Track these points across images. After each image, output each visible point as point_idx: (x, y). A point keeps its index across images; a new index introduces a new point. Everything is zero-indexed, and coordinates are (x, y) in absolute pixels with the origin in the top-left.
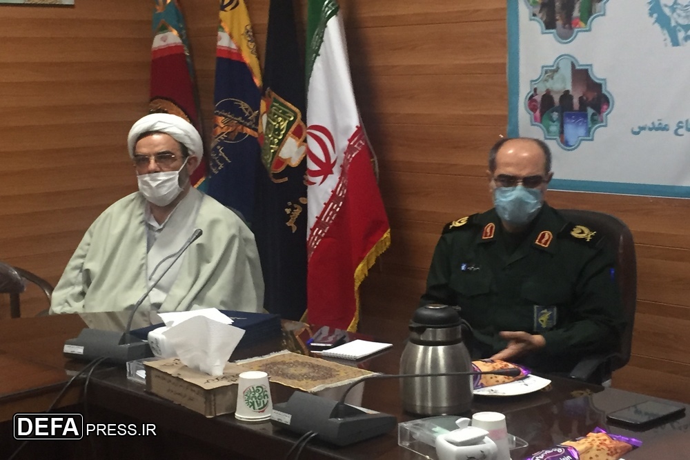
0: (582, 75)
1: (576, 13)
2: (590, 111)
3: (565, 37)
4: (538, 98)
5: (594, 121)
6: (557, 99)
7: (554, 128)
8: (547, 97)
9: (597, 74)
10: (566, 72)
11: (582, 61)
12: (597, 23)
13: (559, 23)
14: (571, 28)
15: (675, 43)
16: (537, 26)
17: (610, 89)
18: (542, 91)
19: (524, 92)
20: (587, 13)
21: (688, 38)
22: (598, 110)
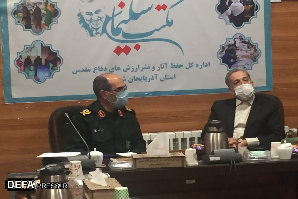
0: (46, 49)
1: (43, 22)
2: (51, 65)
3: (38, 32)
5: (53, 69)
6: (33, 60)
7: (32, 74)
11: (46, 43)
12: (54, 26)
14: (41, 28)
15: (92, 35)
17: (61, 55)
19: (13, 57)
20: (49, 22)
21: (97, 33)
22: (55, 64)
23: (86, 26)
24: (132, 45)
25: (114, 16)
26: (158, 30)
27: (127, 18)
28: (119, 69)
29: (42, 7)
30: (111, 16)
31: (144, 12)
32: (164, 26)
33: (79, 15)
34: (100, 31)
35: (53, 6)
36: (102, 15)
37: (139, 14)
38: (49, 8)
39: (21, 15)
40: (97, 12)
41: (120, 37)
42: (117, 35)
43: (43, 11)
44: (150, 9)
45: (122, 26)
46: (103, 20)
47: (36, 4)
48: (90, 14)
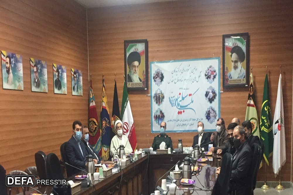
0: (161, 112)
1: (160, 101)
2: (162, 118)
3: (159, 105)
4: (155, 116)
5: (163, 120)
6: (158, 116)
7: (157, 121)
8: (157, 116)
9: (163, 112)
10: (159, 111)
11: (161, 109)
12: (163, 102)
13: (158, 103)
14: (160, 104)
15: (172, 106)
16: (155, 103)
17: (165, 114)
18: (156, 115)
19: (153, 115)
20: (162, 101)
21: (174, 105)
22: (163, 118)
23: (171, 103)
24: (182, 111)
25: (178, 98)
26: (189, 104)
27: (181, 99)
28: (179, 120)
29: (160, 95)
30: (177, 98)
31: (186, 97)
32: (191, 103)
33: (169, 98)
34: (174, 104)
35: (163, 94)
36: (175, 98)
37: (184, 98)
38: (162, 96)
39: (155, 98)
40: (174, 97)
41: (179, 107)
42: (178, 106)
43: (160, 97)
44: (187, 95)
45: (180, 103)
46: (175, 100)
47: (159, 94)
48: (172, 98)
